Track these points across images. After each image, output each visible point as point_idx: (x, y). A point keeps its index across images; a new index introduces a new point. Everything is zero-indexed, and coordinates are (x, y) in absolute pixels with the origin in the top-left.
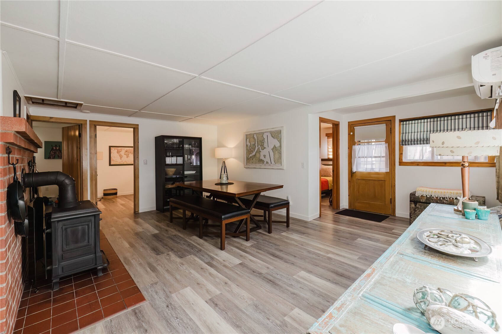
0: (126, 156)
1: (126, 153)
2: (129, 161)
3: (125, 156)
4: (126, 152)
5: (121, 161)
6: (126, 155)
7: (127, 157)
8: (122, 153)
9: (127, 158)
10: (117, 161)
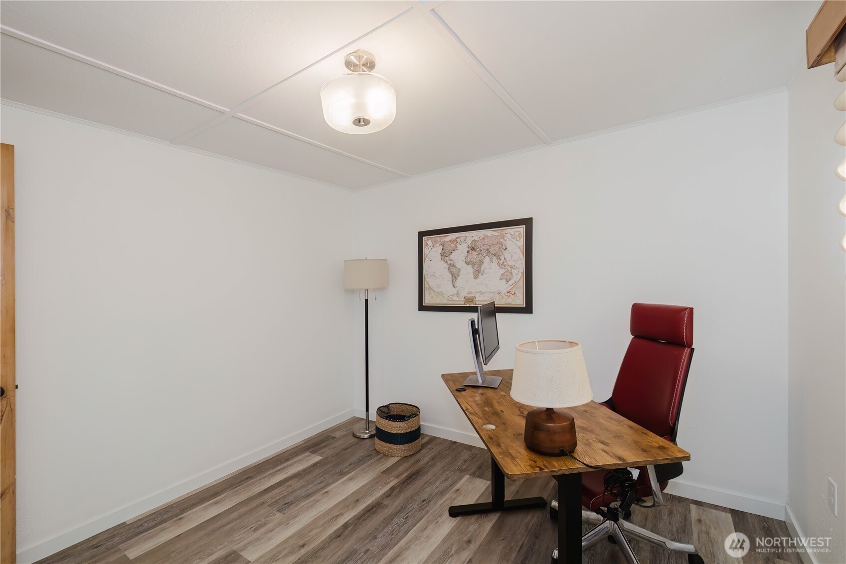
0: (470, 269)
1: (470, 256)
2: (482, 293)
3: (467, 271)
4: (473, 249)
5: (454, 291)
6: (473, 264)
7: (477, 273)
8: (459, 257)
9: (476, 277)
10: (441, 294)
